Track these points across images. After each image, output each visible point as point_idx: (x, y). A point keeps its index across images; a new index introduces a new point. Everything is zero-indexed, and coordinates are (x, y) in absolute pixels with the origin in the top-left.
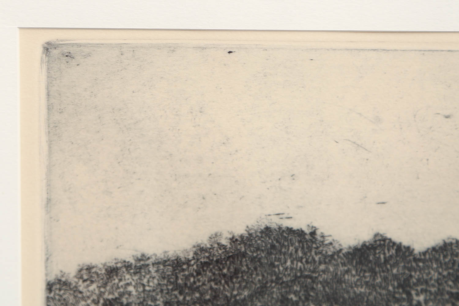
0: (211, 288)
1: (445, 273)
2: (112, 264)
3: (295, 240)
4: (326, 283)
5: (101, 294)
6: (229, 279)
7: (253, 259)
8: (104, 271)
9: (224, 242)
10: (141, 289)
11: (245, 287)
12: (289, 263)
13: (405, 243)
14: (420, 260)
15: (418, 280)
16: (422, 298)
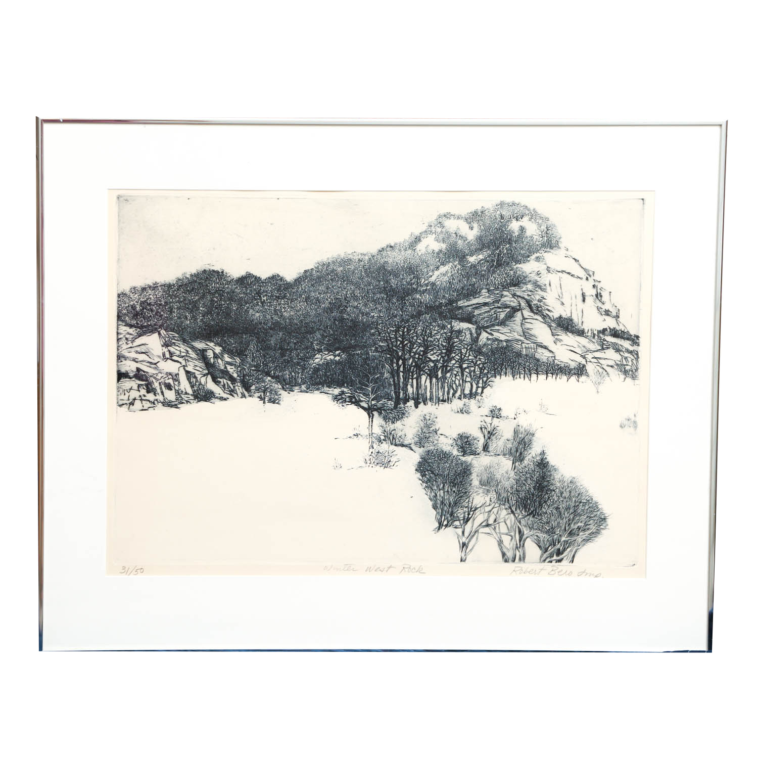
0: (183, 296)
1: (274, 288)
2: (144, 286)
3: (216, 275)
4: (228, 293)
5: (139, 299)
6: (190, 292)
7: (199, 283)
8: (140, 289)
9: (188, 276)
10: (155, 297)
11: (197, 295)
12: (213, 285)
13: (258, 276)
14: (264, 283)
15: (264, 291)
16: (265, 298)
